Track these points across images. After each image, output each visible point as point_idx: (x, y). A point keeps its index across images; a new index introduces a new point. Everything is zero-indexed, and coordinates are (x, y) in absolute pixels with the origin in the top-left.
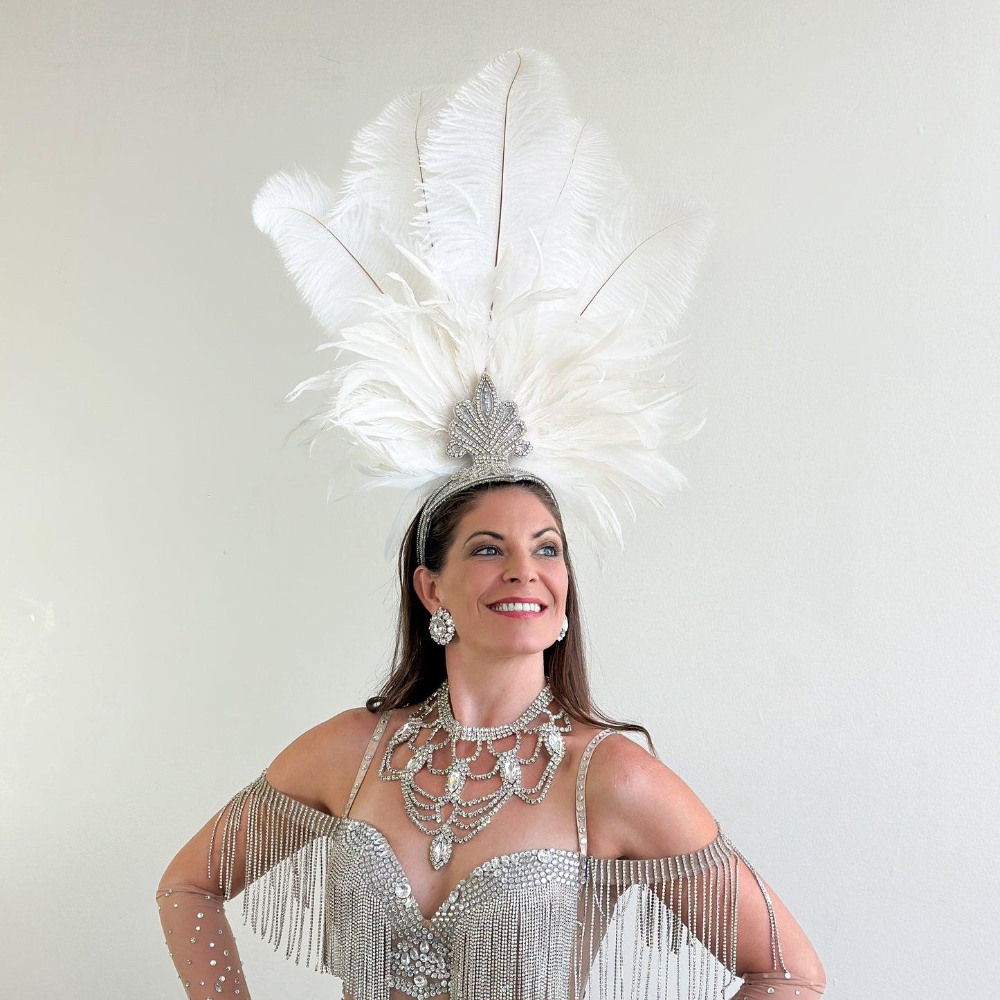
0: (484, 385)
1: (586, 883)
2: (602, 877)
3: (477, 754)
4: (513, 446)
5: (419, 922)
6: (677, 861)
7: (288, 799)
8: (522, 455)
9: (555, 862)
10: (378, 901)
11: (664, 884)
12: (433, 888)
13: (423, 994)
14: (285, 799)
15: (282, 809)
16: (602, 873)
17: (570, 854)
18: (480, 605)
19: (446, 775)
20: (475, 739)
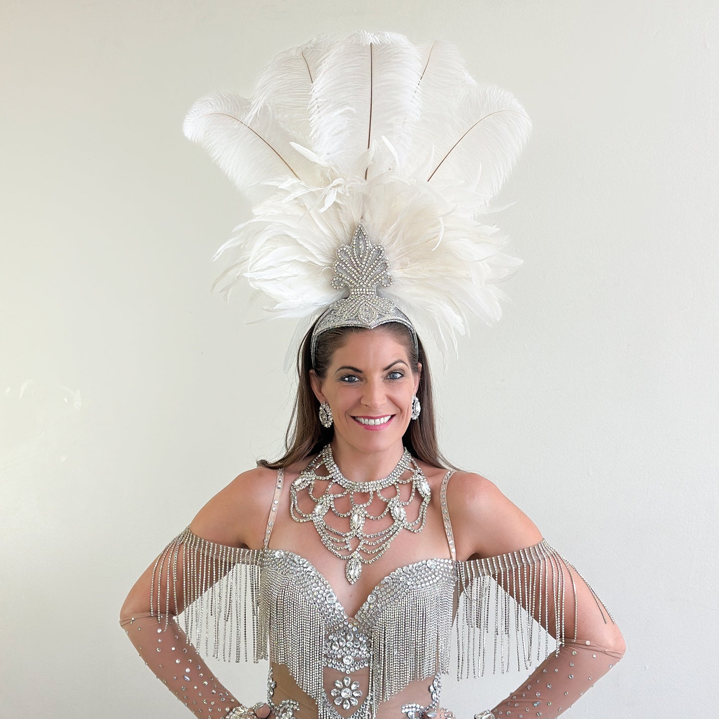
0: (358, 233)
1: (458, 581)
2: (469, 574)
3: (370, 501)
4: (380, 280)
5: (345, 620)
6: (521, 553)
7: (216, 545)
8: (387, 286)
9: (438, 567)
10: (314, 607)
11: (502, 573)
12: (351, 596)
13: (350, 669)
14: (214, 546)
15: (213, 553)
16: (468, 572)
17: (446, 561)
18: (347, 416)
19: (349, 517)
20: (368, 490)
